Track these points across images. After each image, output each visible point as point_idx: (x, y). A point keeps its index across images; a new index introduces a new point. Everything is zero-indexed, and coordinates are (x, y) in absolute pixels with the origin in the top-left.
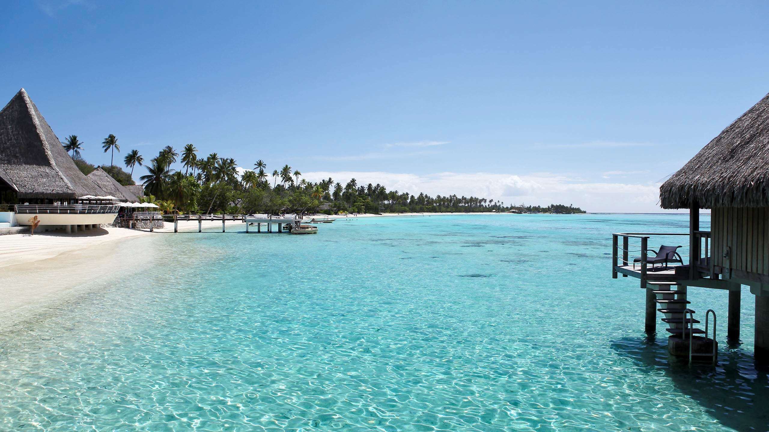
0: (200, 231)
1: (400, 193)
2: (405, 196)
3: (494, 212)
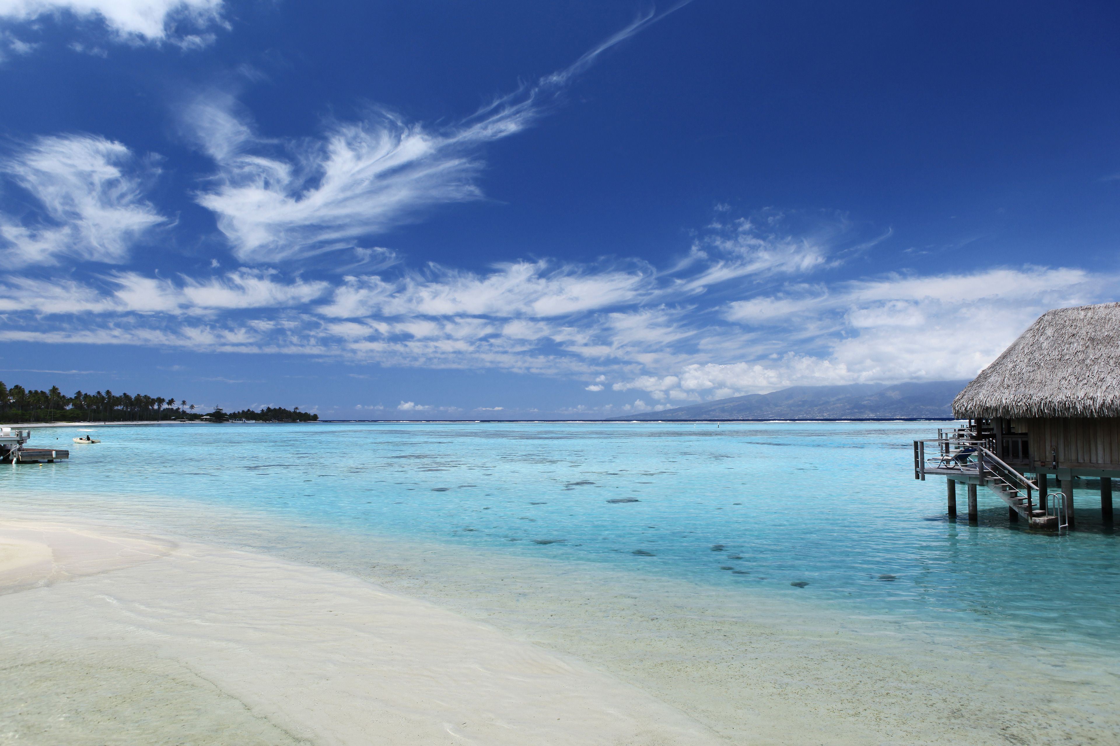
3: (174, 420)
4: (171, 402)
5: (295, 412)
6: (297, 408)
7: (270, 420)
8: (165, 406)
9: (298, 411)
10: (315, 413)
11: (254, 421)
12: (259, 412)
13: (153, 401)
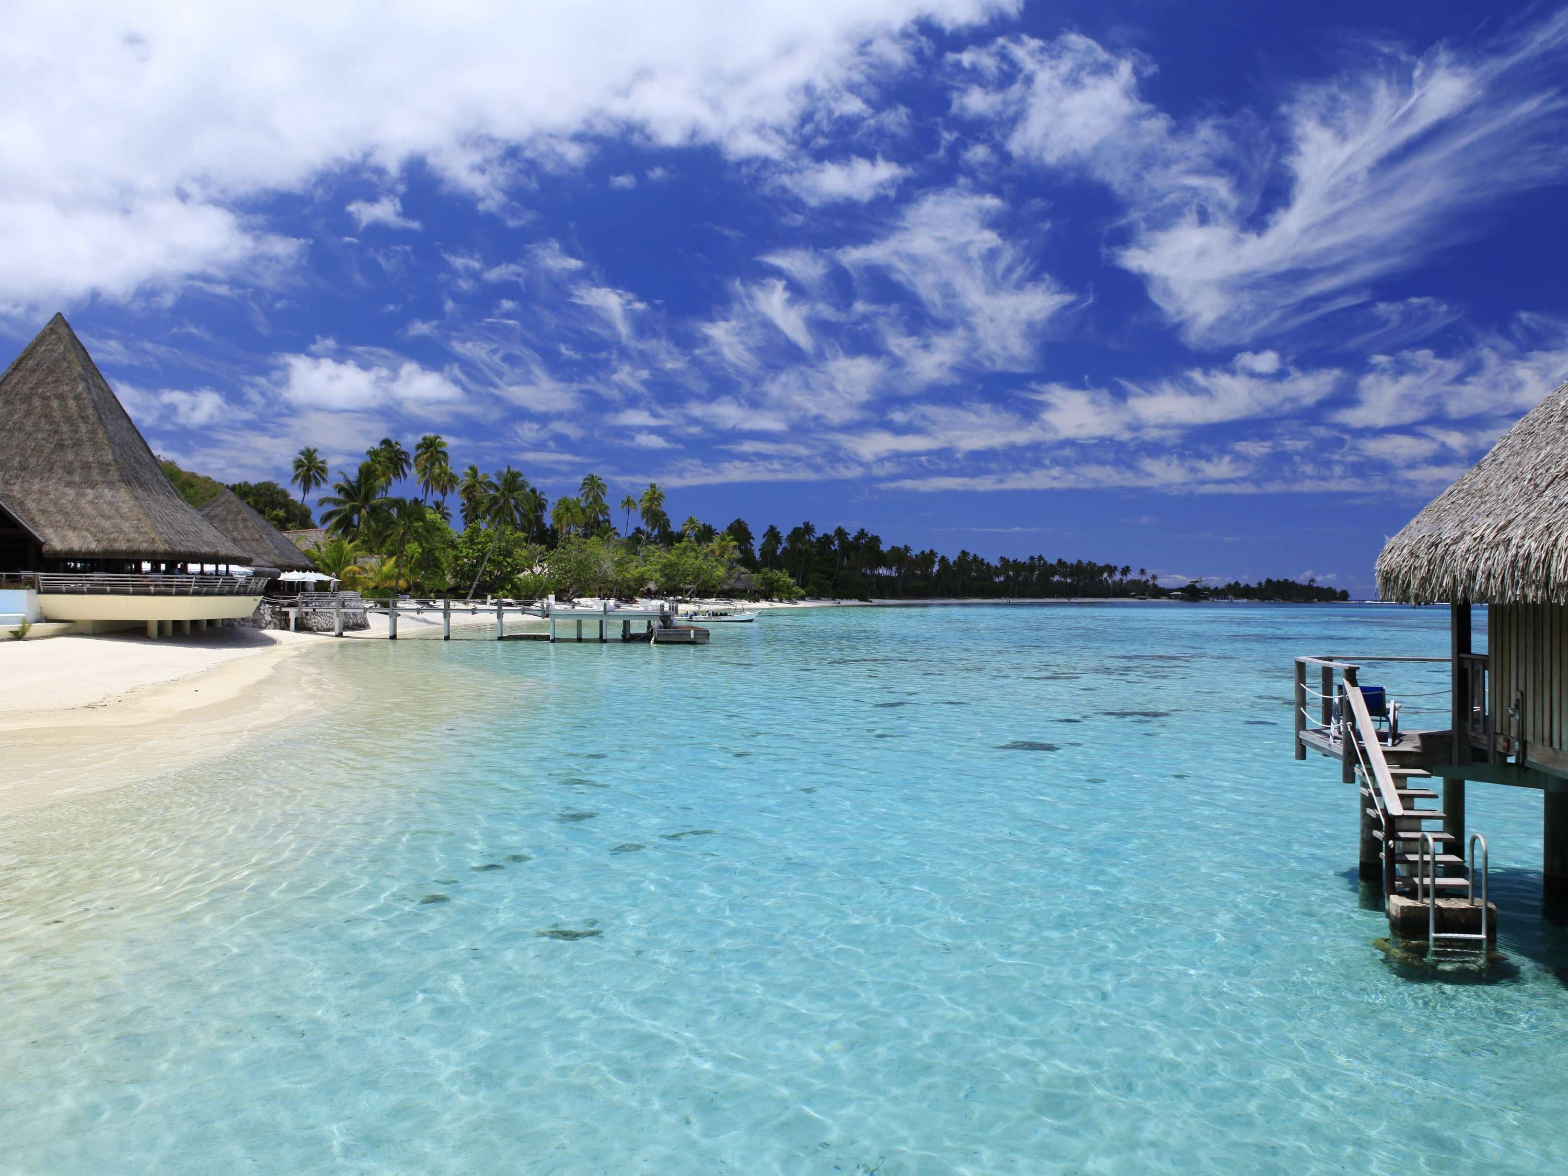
0: (447, 638)
1: (915, 552)
2: (927, 558)
3: (1133, 596)
4: (1126, 571)
5: (1310, 587)
6: (1313, 580)
7: (1269, 598)
8: (1117, 576)
9: (1315, 585)
10: (1345, 589)
11: (1246, 600)
12: (1256, 586)
13: (1101, 570)
